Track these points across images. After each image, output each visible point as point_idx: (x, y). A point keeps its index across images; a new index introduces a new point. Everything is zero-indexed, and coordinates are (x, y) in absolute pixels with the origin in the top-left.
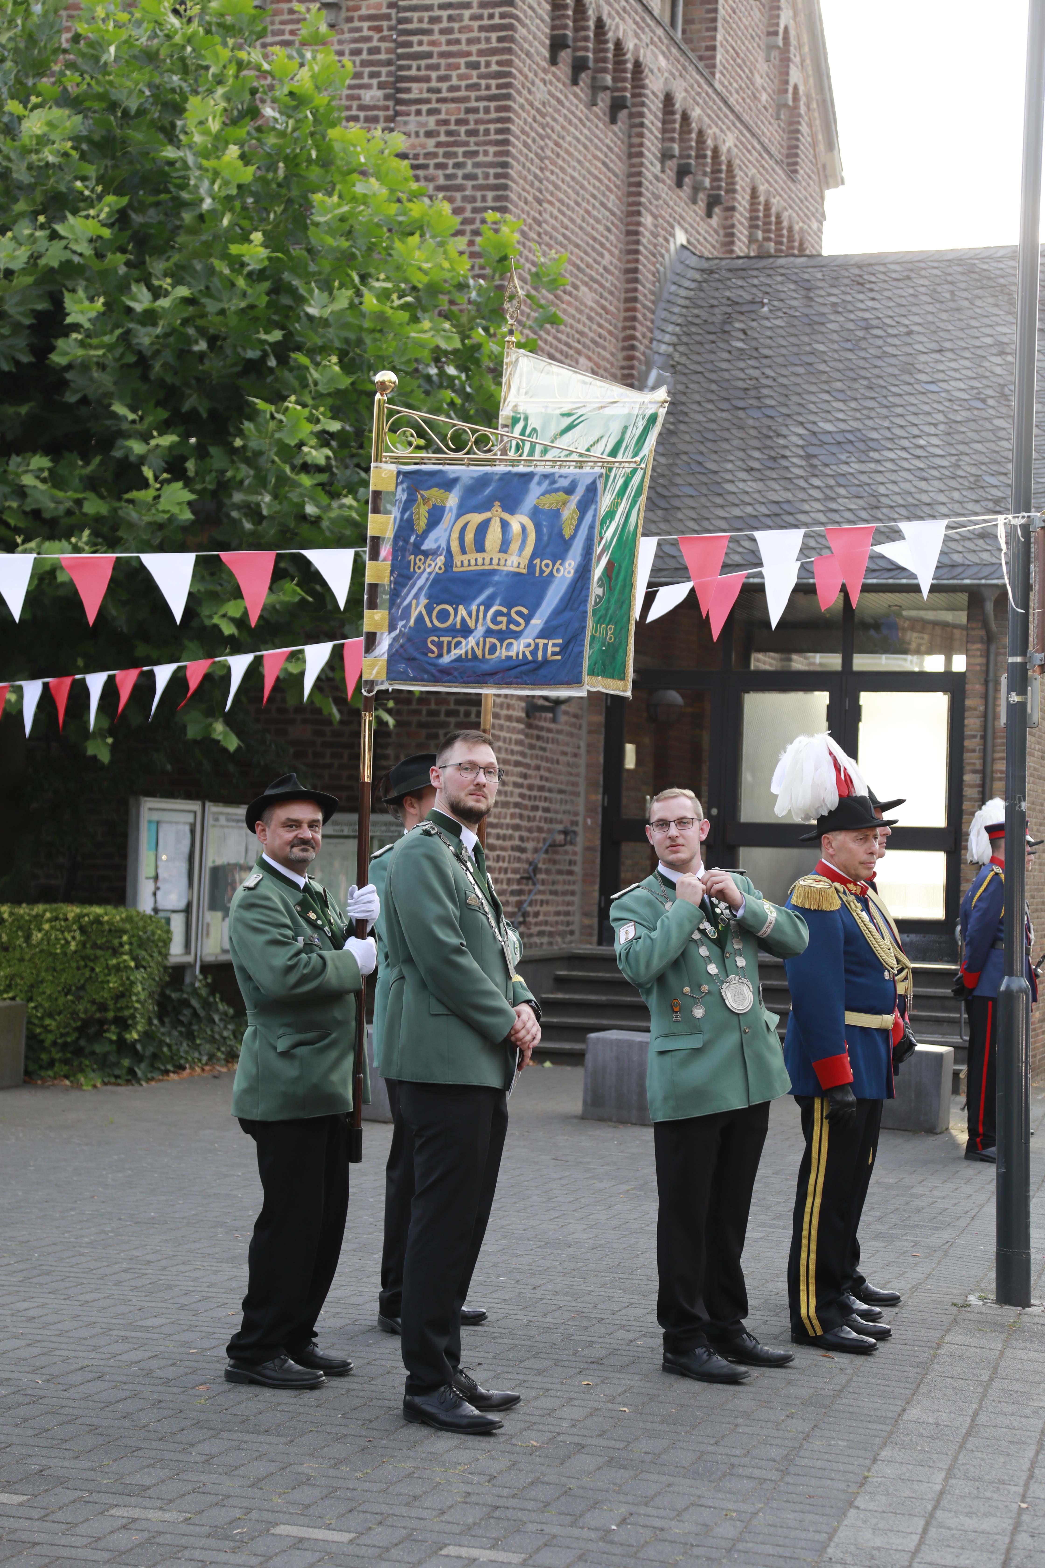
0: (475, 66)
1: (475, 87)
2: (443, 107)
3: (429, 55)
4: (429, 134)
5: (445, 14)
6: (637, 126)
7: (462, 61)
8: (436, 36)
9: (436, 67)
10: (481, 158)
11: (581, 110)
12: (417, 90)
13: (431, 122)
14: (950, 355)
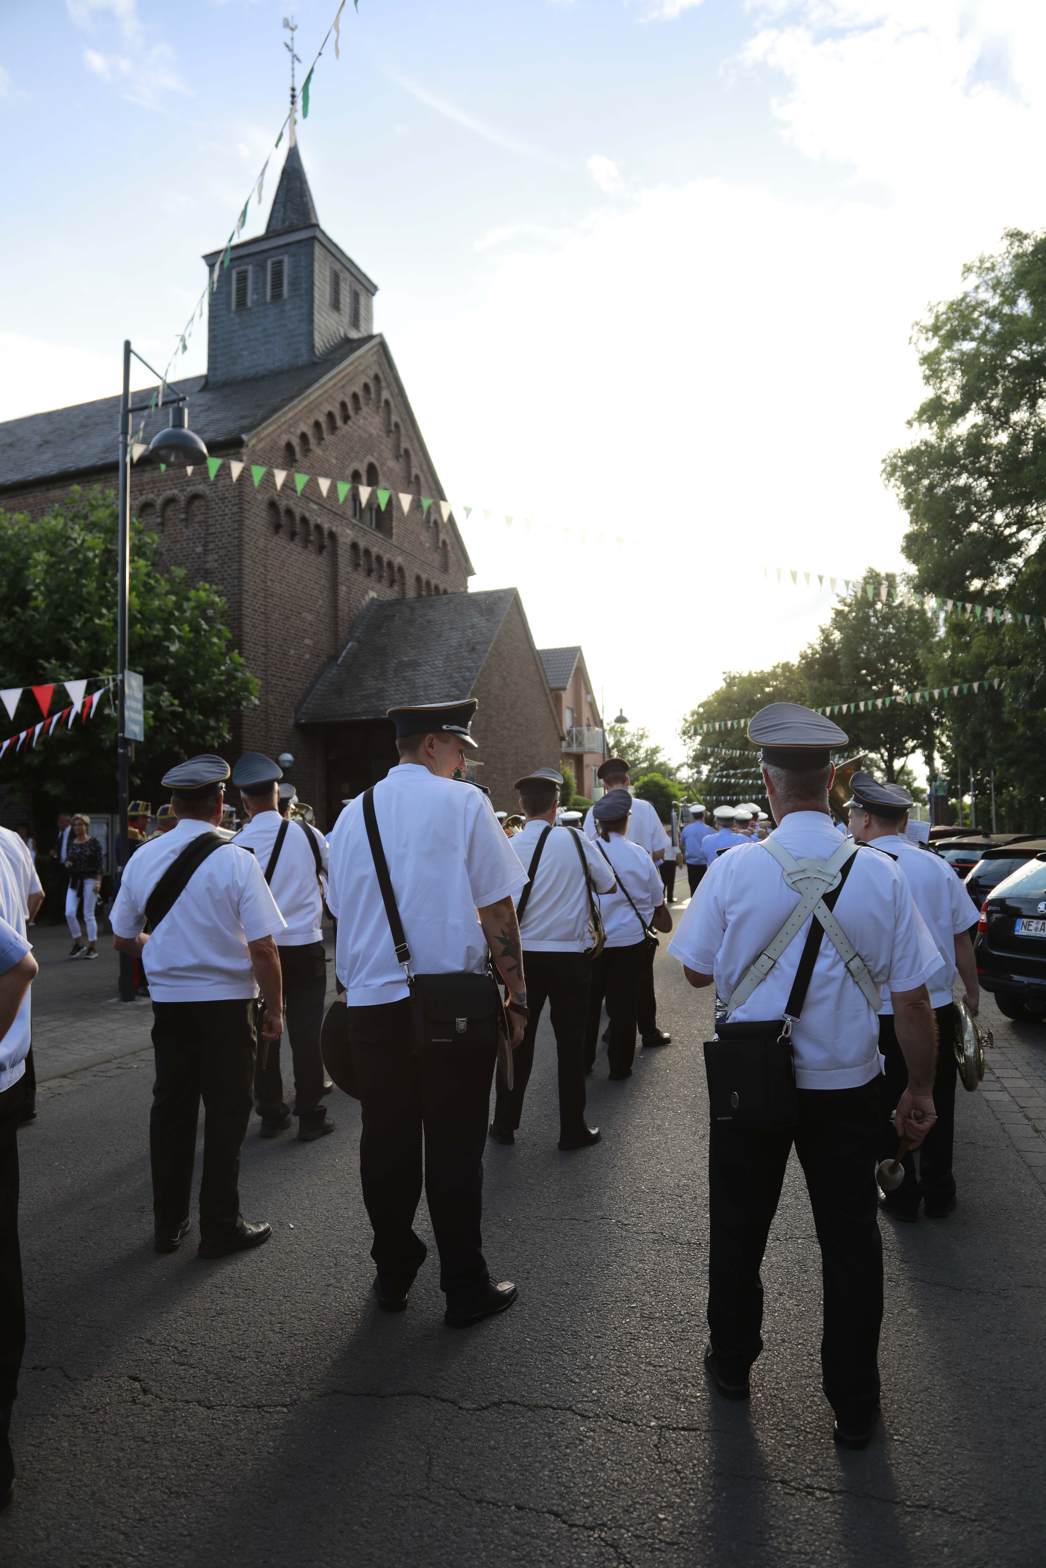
0: (230, 535)
1: (230, 543)
2: (220, 551)
3: (214, 533)
4: (216, 561)
5: (219, 518)
6: (334, 555)
7: (226, 534)
8: (218, 526)
9: (217, 537)
10: (233, 568)
11: (299, 549)
12: (211, 546)
13: (216, 557)
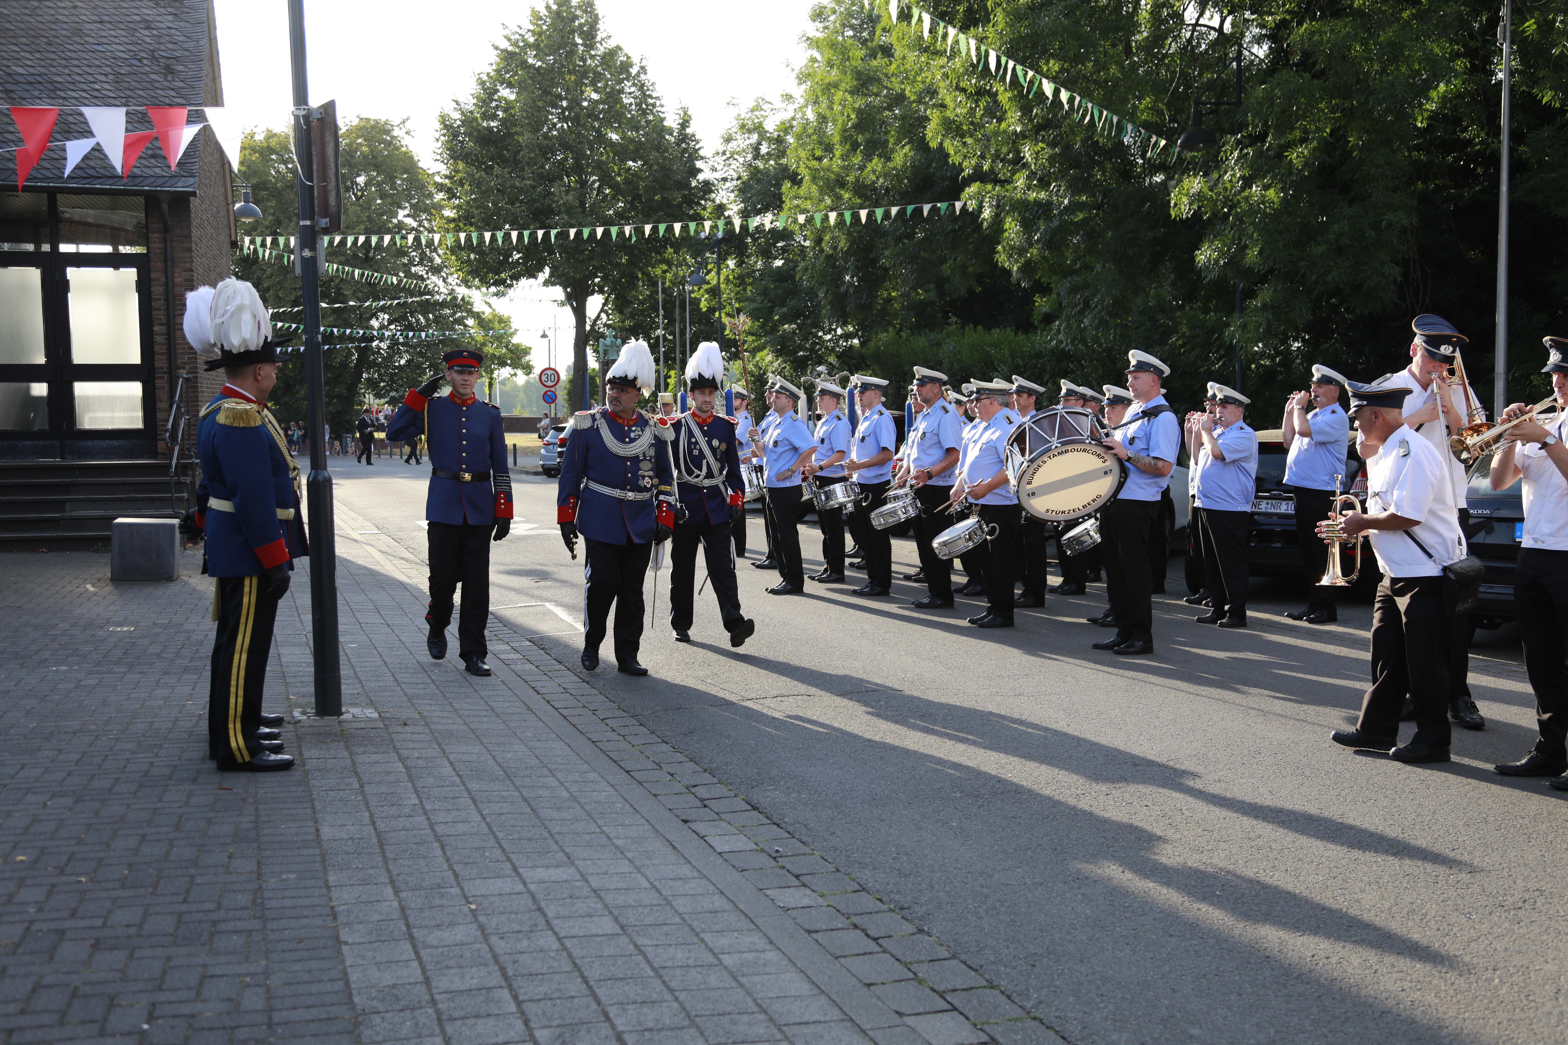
14: (108, 25)
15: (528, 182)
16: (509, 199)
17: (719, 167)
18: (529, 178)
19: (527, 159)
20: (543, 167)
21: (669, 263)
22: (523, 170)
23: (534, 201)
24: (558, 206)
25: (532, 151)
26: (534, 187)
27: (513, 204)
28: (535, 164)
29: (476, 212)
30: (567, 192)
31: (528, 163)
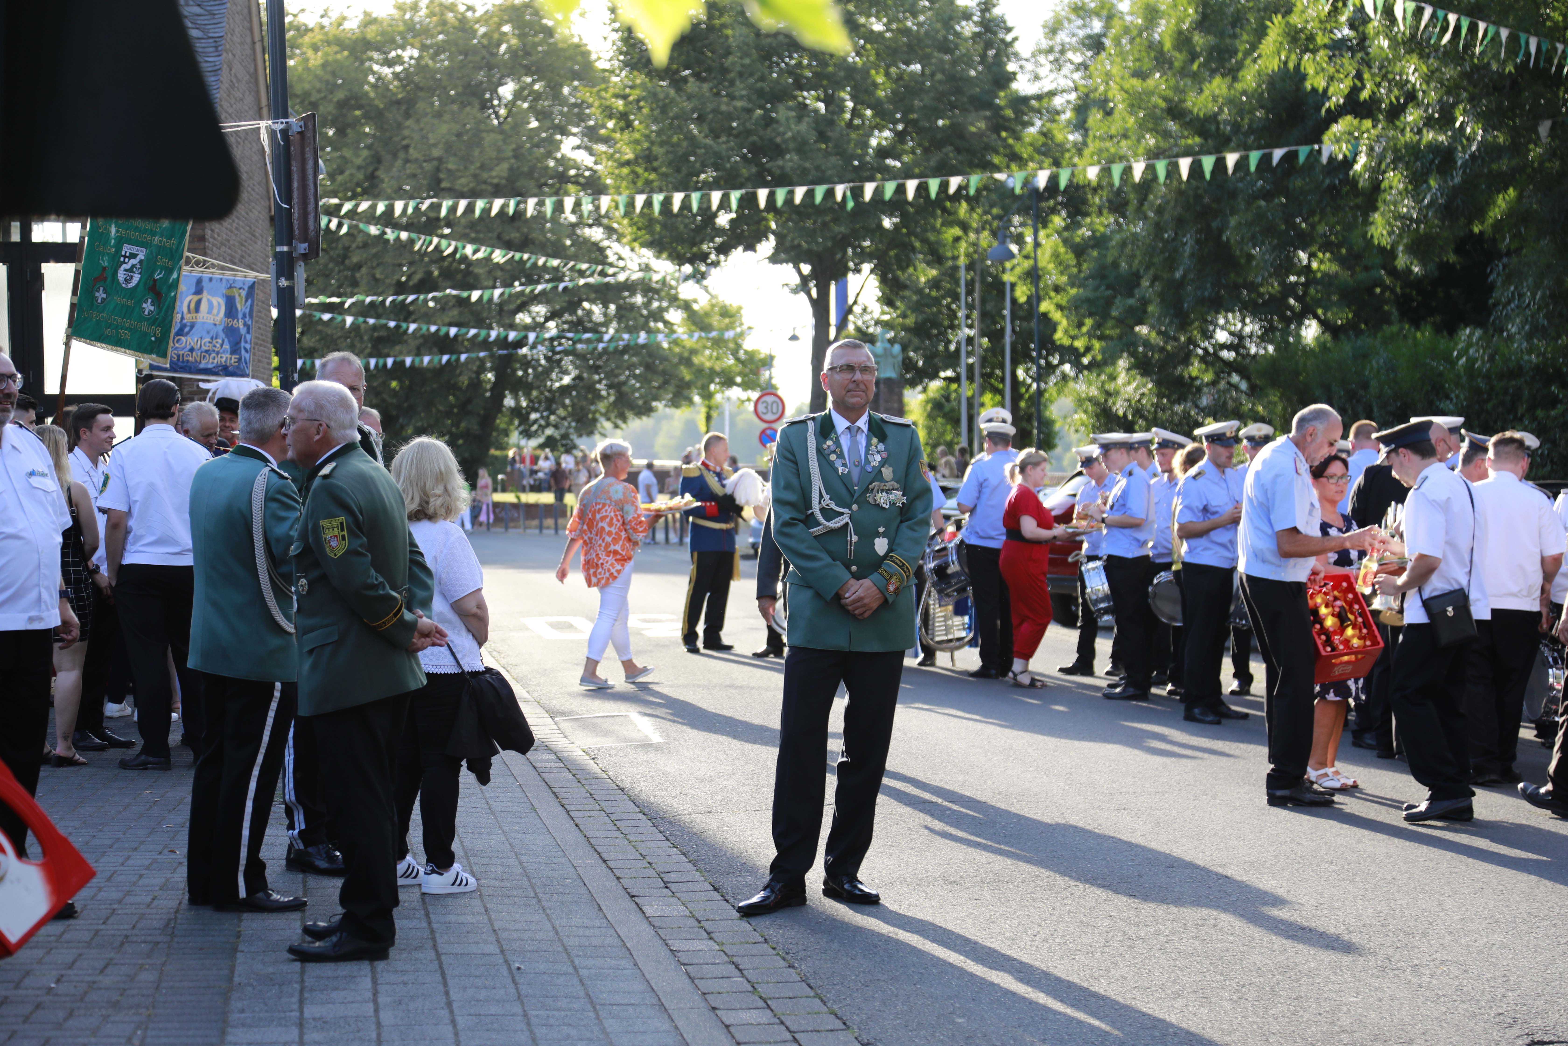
15: (739, 104)
16: (712, 130)
17: (1043, 72)
18: (742, 97)
19: (738, 68)
20: (762, 79)
21: (965, 227)
22: (732, 83)
23: (749, 132)
24: (785, 141)
25: (746, 54)
26: (749, 111)
27: (716, 137)
28: (751, 75)
29: (657, 150)
30: (800, 118)
31: (741, 74)
